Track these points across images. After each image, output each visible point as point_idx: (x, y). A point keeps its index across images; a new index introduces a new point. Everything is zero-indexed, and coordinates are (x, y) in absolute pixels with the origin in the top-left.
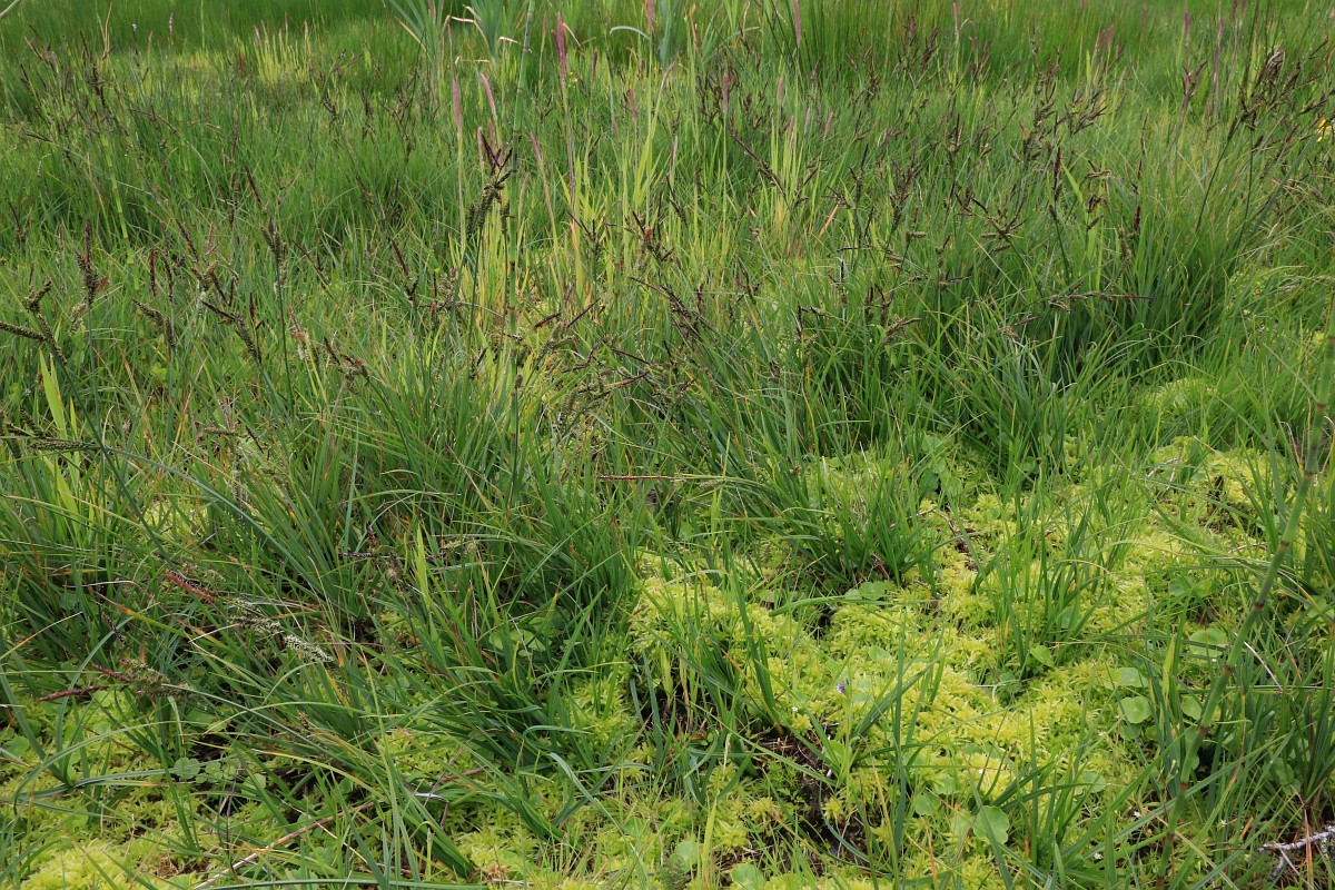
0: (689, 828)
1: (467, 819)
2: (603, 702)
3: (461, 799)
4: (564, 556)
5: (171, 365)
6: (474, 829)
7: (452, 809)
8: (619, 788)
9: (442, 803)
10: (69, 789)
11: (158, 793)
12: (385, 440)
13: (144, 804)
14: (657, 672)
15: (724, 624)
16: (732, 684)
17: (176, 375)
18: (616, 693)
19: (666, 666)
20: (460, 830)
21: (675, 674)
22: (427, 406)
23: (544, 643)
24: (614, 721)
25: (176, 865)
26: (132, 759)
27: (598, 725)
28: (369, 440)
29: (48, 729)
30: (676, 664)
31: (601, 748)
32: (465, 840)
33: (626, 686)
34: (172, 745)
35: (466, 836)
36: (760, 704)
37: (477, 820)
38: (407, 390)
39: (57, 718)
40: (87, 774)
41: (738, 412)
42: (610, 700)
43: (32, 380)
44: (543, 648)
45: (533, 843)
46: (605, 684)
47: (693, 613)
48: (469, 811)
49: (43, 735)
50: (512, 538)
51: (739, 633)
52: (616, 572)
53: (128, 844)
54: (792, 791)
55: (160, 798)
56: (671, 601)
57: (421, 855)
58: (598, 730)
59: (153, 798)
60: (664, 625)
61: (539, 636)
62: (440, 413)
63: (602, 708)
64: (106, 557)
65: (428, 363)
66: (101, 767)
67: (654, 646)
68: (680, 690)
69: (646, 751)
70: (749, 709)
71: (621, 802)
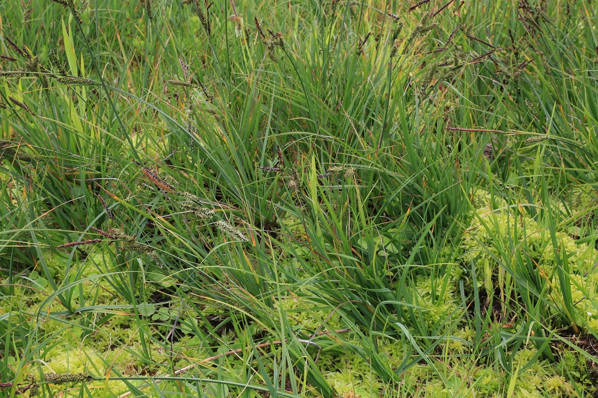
0: (496, 390)
1: (333, 363)
2: (438, 294)
3: (329, 347)
4: (417, 186)
5: (147, 40)
6: (338, 370)
7: (323, 353)
8: (445, 355)
9: (317, 348)
10: (72, 314)
11: (127, 323)
12: (293, 97)
13: (118, 329)
14: (481, 276)
15: (537, 245)
16: (539, 290)
17: (150, 46)
18: (448, 289)
19: (488, 272)
20: (327, 369)
21: (494, 279)
22: (324, 74)
23: (398, 248)
24: (444, 308)
25: (137, 370)
26: (111, 300)
27: (433, 310)
28: (282, 95)
29: (59, 275)
30: (496, 271)
31: (433, 326)
32: (331, 377)
33: (456, 285)
34: (138, 293)
35: (331, 373)
36: (560, 307)
37: (340, 364)
38: (311, 63)
39: (65, 268)
40: (82, 305)
41: (565, 89)
42: (443, 291)
43: (55, 44)
44: (397, 251)
45: (379, 385)
46: (440, 281)
47: (513, 236)
48: (335, 357)
49: (56, 278)
50: (380, 169)
51: (548, 252)
52: (456, 201)
53: (107, 353)
54: (582, 375)
55: (128, 327)
56: (496, 225)
57: (299, 380)
58: (432, 313)
59: (124, 326)
60: (489, 243)
61: (394, 242)
62: (333, 79)
63: (437, 298)
64: (101, 165)
65: (327, 43)
66: (91, 302)
67: (479, 257)
68: (498, 292)
69: (467, 332)
70: (552, 310)
71: (446, 364)
